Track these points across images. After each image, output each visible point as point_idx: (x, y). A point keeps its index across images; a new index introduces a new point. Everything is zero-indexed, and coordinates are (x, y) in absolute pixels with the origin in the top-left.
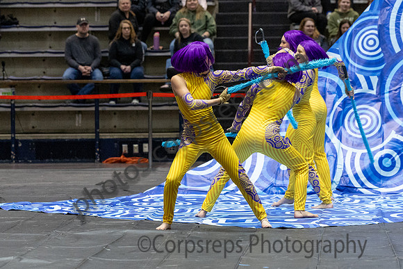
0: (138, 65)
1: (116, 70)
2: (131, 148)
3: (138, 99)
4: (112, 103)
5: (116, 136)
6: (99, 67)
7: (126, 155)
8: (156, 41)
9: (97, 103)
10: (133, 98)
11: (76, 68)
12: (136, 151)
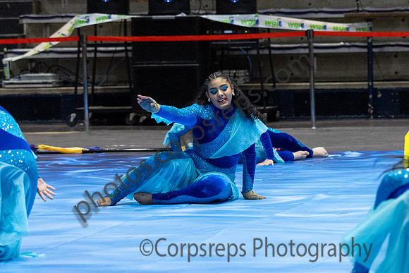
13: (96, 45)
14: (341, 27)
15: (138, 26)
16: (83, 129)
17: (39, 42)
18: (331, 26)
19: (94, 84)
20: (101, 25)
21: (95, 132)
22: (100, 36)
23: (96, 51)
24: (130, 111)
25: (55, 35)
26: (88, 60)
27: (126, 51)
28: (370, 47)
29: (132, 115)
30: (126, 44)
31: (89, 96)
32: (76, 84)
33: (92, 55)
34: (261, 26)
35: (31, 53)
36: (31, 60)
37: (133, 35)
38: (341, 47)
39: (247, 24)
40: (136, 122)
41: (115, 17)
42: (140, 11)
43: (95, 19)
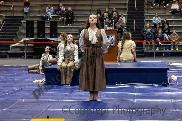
13: (27, 44)
15: (35, 40)
16: (25, 59)
17: (17, 43)
19: (27, 51)
21: (27, 60)
22: (28, 42)
25: (20, 42)
26: (26, 46)
27: (33, 45)
29: (34, 57)
30: (33, 44)
31: (26, 53)
32: (24, 51)
33: (27, 45)
34: (58, 40)
35: (15, 45)
36: (15, 46)
37: (35, 42)
39: (56, 40)
40: (35, 58)
41: (31, 39)
42: (36, 37)
43: (28, 39)
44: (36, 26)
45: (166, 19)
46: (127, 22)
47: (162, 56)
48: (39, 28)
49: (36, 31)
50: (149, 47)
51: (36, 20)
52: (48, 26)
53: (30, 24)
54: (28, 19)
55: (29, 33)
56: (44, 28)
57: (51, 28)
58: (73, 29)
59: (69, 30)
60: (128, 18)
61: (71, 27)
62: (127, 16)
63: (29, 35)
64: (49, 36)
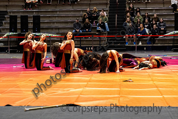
0: (90, 29)
1: (85, 30)
2: (88, 49)
3: (90, 37)
4: (84, 38)
5: (85, 46)
6: (81, 29)
7: (87, 50)
8: (94, 24)
9: (80, 38)
10: (89, 37)
11: (75, 30)
12: (89, 49)
13: (11, 38)
14: (56, 35)
15: (19, 35)
16: (8, 53)
18: (54, 35)
19: (10, 45)
20: (12, 35)
21: (11, 54)
22: (12, 36)
23: (11, 39)
24: (17, 50)
26: (9, 41)
28: (61, 39)
30: (16, 38)
32: (7, 45)
38: (56, 39)
39: (39, 35)
40: (18, 52)
41: (14, 33)
42: (19, 32)
43: (11, 33)
44: (19, 20)
45: (147, 14)
46: (108, 16)
47: (144, 50)
48: (22, 23)
49: (19, 26)
50: (130, 41)
51: (19, 15)
52: (31, 20)
53: (13, 19)
54: (12, 14)
55: (13, 28)
56: (27, 23)
57: (34, 23)
58: (55, 23)
59: (52, 24)
60: (109, 13)
61: (54, 22)
62: (109, 11)
63: (13, 30)
64: (32, 31)
